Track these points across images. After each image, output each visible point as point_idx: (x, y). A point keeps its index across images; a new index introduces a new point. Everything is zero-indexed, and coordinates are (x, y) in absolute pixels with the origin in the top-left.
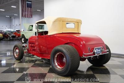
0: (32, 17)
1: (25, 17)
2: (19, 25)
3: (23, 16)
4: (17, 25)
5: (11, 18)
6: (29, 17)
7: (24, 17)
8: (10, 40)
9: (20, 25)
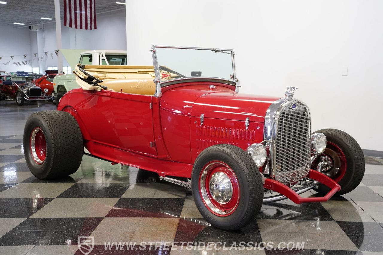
0: (95, 28)
1: (73, 26)
2: (54, 54)
3: (68, 25)
4: (46, 53)
5: (30, 28)
6: (86, 28)
7: (71, 26)
8: (23, 104)
9: (57, 52)
